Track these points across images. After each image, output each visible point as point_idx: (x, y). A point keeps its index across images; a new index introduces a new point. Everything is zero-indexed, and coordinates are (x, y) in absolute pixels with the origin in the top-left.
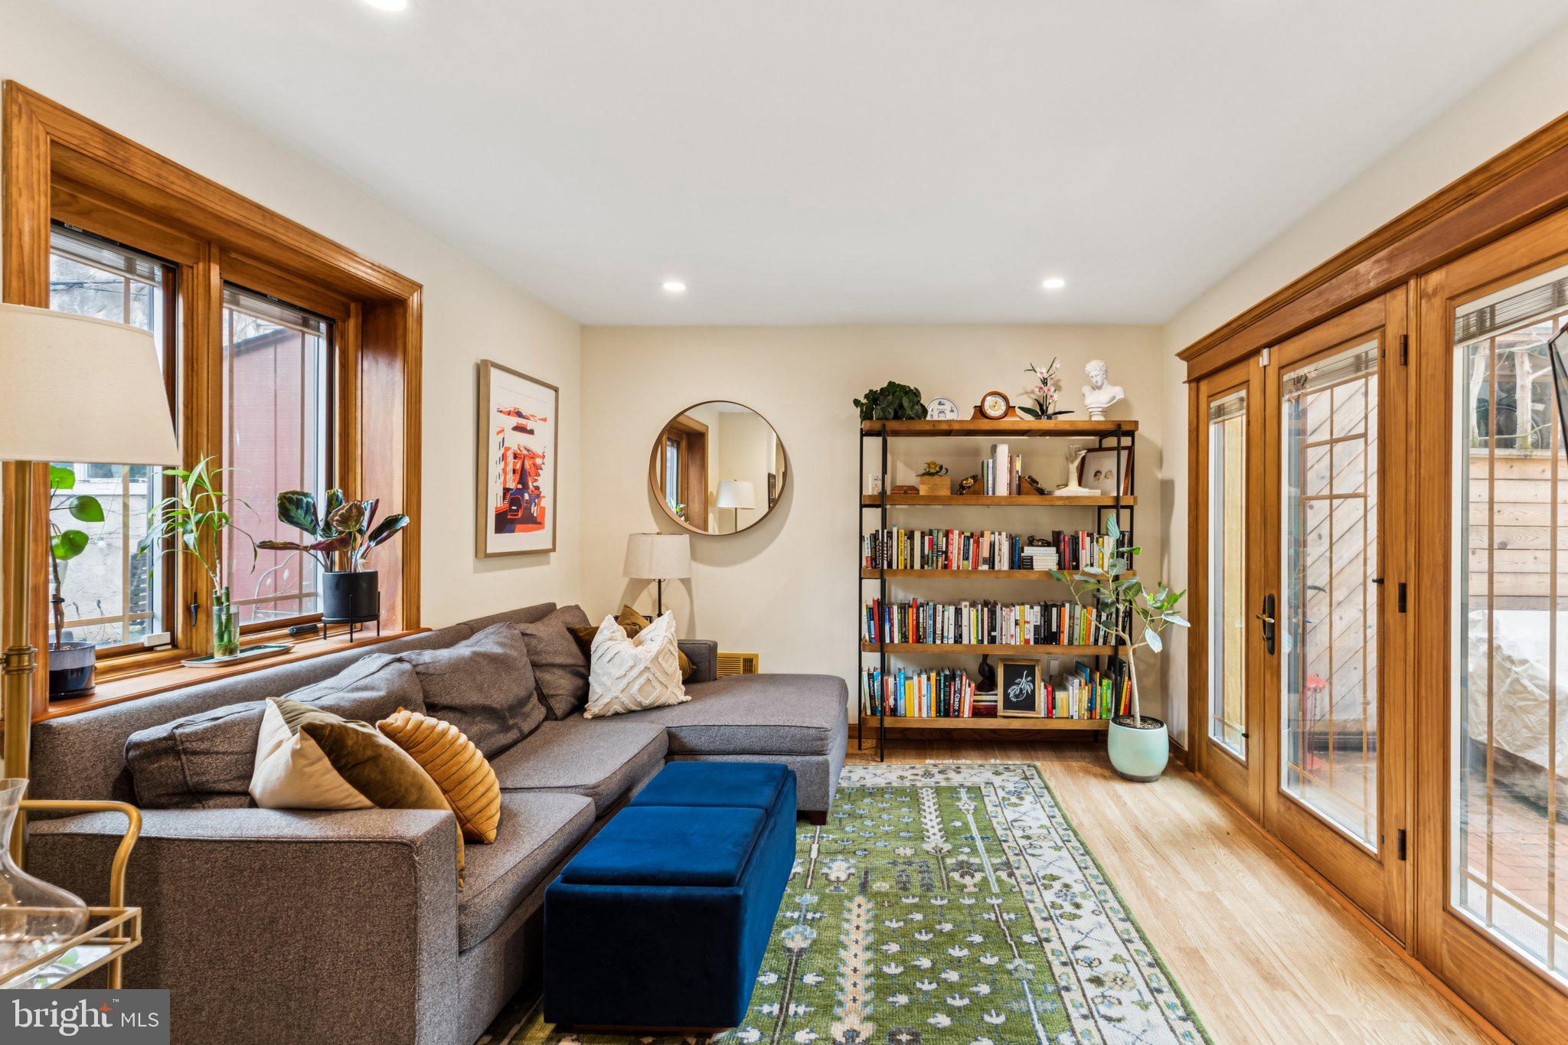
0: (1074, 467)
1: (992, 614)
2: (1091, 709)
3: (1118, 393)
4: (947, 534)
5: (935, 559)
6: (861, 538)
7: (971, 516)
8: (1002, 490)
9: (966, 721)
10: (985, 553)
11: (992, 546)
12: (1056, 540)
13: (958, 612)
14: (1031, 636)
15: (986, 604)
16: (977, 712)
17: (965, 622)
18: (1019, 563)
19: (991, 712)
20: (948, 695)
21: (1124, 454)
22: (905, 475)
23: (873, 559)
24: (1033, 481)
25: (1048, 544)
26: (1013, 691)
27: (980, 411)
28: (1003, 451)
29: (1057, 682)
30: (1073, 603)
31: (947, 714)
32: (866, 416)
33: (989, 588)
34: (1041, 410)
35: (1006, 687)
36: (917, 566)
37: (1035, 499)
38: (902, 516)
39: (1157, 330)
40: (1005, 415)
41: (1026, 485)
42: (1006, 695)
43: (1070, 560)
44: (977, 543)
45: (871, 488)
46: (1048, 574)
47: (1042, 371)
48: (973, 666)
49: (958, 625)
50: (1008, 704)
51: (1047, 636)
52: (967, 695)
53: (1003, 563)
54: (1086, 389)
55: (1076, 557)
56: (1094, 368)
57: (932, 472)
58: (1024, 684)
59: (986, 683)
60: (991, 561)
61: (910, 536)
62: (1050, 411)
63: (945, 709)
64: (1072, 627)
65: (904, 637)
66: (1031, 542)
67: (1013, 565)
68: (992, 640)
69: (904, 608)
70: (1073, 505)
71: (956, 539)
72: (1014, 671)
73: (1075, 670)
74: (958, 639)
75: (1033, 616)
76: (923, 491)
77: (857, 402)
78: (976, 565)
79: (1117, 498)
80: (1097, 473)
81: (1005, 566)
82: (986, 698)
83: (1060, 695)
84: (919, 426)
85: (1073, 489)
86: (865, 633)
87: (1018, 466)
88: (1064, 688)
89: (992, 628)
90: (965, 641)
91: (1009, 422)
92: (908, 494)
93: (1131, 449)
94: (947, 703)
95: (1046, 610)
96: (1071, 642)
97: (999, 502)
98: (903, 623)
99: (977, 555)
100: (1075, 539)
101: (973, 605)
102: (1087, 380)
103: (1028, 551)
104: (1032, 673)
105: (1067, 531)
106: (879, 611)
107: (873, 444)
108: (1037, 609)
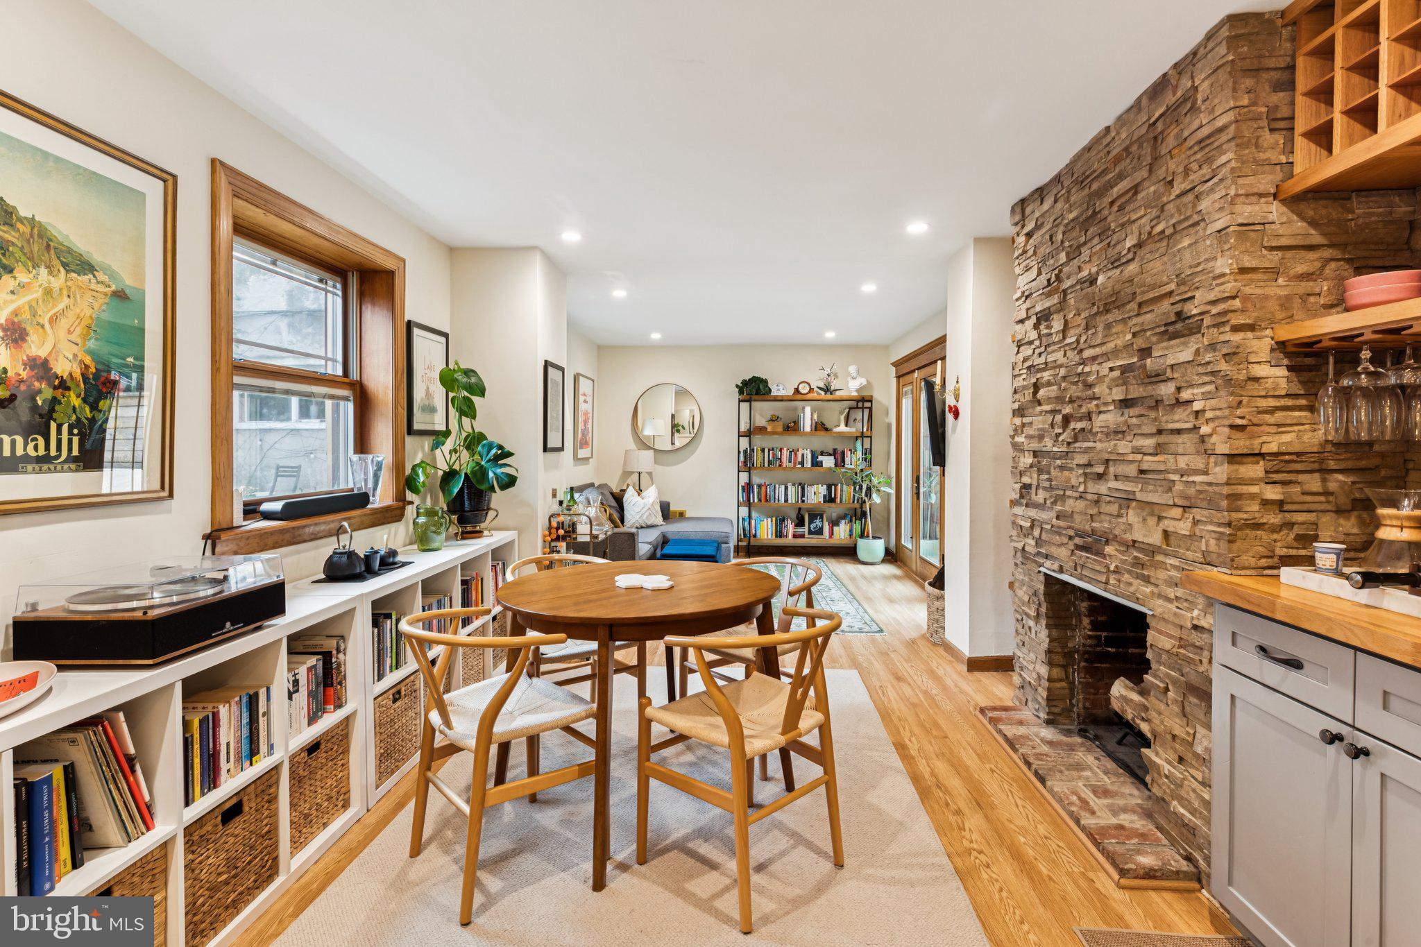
0: (842, 417)
1: (803, 489)
2: (851, 535)
3: (863, 381)
4: (781, 450)
5: (775, 462)
6: (739, 452)
7: (792, 441)
8: (808, 429)
9: (789, 540)
10: (800, 459)
11: (803, 455)
12: (834, 453)
13: (786, 488)
14: (822, 500)
15: (800, 484)
16: (795, 536)
17: (789, 493)
18: (816, 463)
19: (802, 536)
20: (781, 528)
21: (866, 412)
22: (760, 421)
23: (745, 462)
24: (823, 424)
25: (830, 455)
26: (812, 526)
27: (797, 391)
28: (808, 410)
29: (834, 523)
30: (842, 484)
31: (781, 537)
32: (741, 392)
33: (802, 476)
34: (827, 390)
35: (809, 524)
36: (766, 465)
37: (823, 433)
38: (758, 441)
39: (885, 348)
40: (809, 392)
41: (819, 426)
42: (809, 528)
43: (840, 462)
44: (796, 454)
45: (744, 428)
46: (830, 469)
47: (828, 370)
48: (794, 514)
49: (786, 495)
50: (810, 532)
51: (829, 499)
52: (790, 528)
53: (808, 464)
54: (849, 379)
55: (843, 461)
56: (852, 369)
57: (774, 419)
58: (818, 522)
59: (800, 522)
60: (802, 463)
61: (763, 450)
62: (832, 388)
63: (779, 534)
64: (841, 495)
65: (760, 500)
66: (822, 454)
67: (813, 465)
68: (803, 501)
69: (759, 486)
70: (842, 436)
71: (785, 451)
72: (813, 517)
73: (844, 517)
74: (786, 500)
75: (823, 490)
76: (769, 429)
77: (737, 386)
78: (795, 464)
79: (862, 432)
80: (855, 420)
81: (809, 465)
82: (800, 530)
83: (836, 529)
84: (767, 397)
85: (842, 428)
86: (741, 499)
87: (815, 417)
88: (838, 525)
89: (803, 496)
90: (790, 501)
91: (810, 396)
92: (762, 430)
93: (870, 409)
94: (781, 532)
95: (829, 488)
96: (841, 501)
97: (805, 434)
98: (759, 493)
99: (795, 460)
100: (843, 453)
101: (794, 485)
102: (849, 374)
103: (820, 458)
104: (822, 517)
105: (840, 449)
106: (748, 488)
107: (745, 406)
108: (825, 486)
